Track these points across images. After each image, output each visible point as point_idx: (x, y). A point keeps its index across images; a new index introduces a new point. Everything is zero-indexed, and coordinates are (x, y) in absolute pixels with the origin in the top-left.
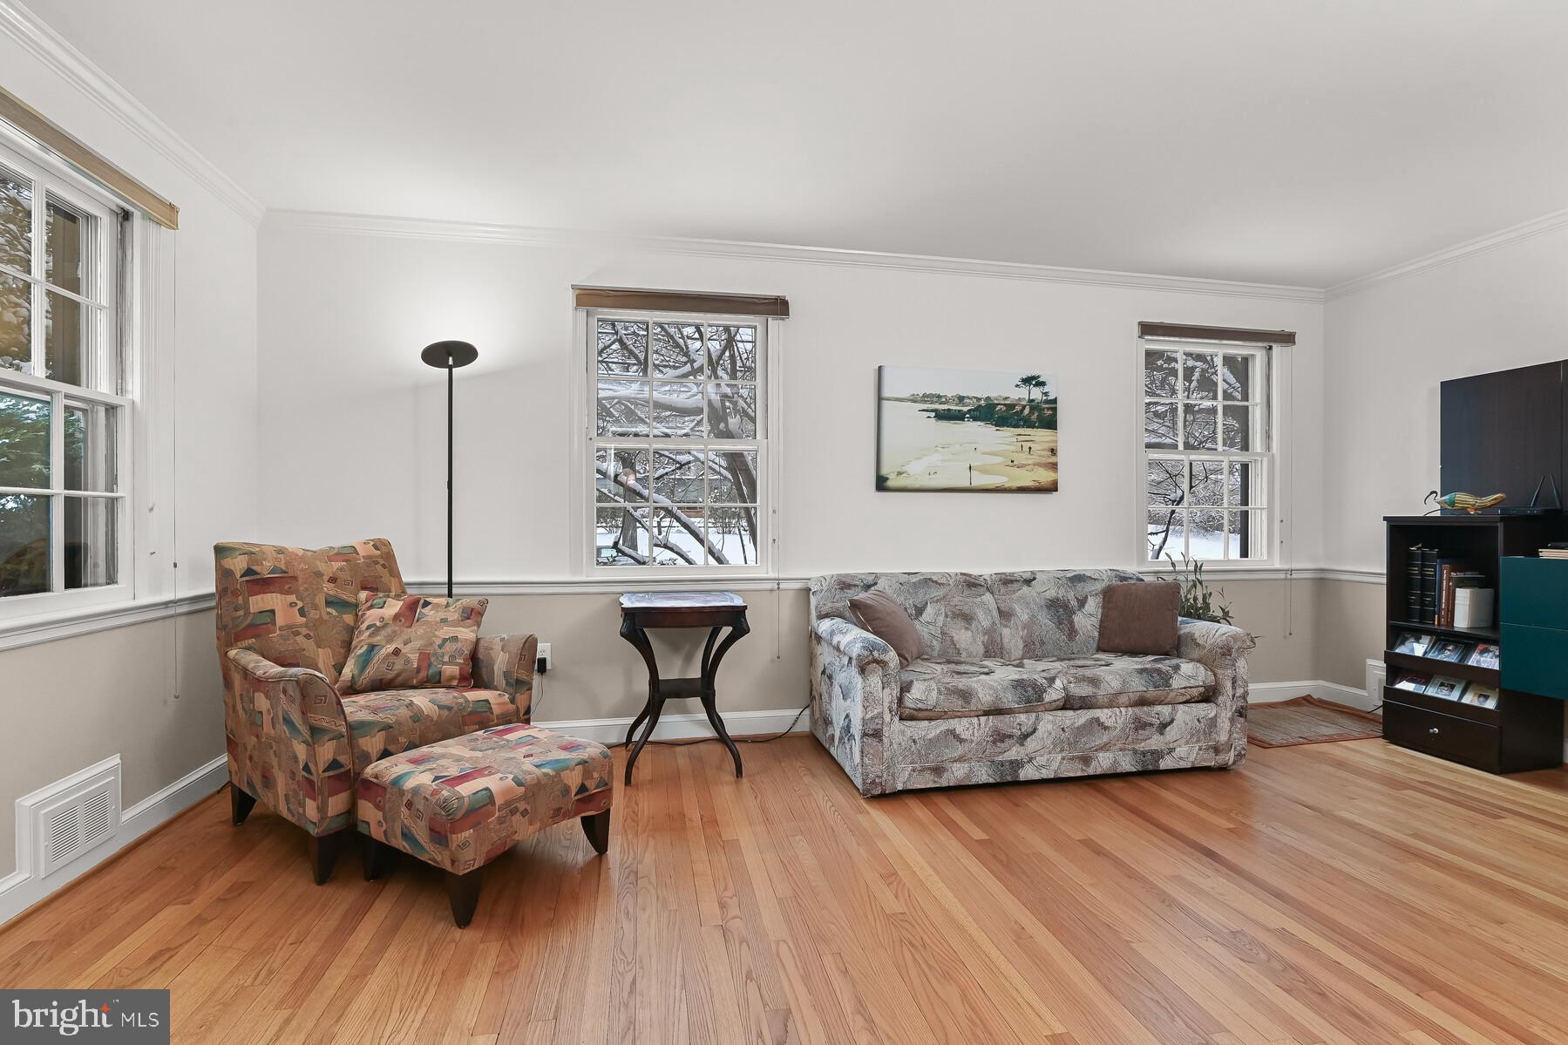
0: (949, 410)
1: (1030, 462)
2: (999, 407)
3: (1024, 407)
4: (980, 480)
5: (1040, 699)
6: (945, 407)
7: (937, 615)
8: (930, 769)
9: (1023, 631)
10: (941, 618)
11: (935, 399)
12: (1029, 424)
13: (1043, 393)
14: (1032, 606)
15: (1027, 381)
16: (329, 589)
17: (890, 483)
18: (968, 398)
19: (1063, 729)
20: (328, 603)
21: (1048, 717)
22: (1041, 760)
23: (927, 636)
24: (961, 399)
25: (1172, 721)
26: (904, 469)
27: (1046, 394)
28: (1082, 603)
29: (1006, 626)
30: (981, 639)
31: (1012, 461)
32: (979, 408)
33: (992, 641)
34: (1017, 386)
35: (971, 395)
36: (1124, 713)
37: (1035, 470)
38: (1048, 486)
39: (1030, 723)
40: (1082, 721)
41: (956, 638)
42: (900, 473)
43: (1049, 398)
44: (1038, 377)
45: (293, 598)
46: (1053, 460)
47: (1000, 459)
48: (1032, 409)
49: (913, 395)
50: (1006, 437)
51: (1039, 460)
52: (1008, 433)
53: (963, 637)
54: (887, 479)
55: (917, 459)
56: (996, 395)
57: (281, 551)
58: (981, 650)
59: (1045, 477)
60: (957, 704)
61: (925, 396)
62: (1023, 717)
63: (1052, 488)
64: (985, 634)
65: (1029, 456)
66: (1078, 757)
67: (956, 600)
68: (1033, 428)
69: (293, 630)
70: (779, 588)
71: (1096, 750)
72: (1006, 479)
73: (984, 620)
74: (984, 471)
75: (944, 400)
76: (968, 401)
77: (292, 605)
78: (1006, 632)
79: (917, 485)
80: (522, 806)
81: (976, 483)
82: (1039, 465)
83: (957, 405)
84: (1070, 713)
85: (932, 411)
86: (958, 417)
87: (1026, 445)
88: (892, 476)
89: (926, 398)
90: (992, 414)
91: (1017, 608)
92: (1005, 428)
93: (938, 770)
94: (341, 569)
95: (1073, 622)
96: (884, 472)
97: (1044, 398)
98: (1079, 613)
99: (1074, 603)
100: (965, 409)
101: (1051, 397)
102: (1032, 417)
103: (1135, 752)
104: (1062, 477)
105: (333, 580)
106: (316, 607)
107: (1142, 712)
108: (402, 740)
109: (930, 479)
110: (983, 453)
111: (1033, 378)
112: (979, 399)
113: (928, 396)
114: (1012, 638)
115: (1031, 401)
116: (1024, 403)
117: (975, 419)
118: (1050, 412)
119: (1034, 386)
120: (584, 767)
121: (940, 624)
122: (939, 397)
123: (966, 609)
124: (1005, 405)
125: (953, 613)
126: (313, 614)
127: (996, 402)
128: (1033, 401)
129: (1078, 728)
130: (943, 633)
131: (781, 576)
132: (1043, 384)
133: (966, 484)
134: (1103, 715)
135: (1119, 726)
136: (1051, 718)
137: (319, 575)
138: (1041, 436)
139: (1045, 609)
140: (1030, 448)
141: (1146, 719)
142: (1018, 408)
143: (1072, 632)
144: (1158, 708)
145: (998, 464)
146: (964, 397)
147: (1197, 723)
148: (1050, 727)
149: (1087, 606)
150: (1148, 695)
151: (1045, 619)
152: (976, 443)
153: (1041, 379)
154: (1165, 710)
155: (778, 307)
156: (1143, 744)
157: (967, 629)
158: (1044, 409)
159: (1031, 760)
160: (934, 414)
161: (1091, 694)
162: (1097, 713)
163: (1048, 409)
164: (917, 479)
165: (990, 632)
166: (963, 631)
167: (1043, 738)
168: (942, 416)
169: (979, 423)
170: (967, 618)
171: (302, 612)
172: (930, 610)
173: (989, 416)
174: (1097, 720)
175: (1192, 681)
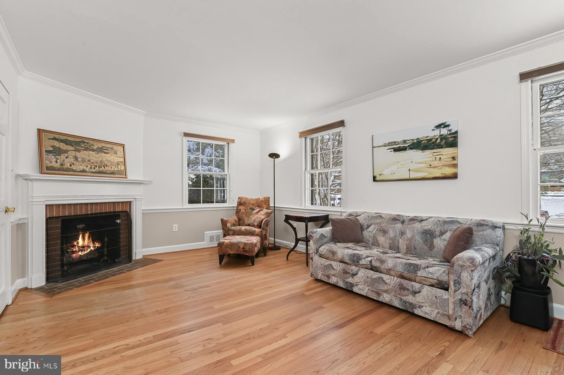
0: (399, 147)
1: (440, 165)
2: (423, 142)
3: (437, 139)
4: (414, 175)
5: (358, 262)
6: (398, 146)
7: (374, 229)
8: (326, 275)
9: (407, 241)
10: (375, 231)
11: (393, 144)
12: (440, 146)
13: (448, 130)
14: (415, 231)
15: (439, 126)
16: (251, 206)
17: (377, 179)
18: (408, 140)
19: (368, 277)
20: (250, 209)
21: (362, 270)
22: (361, 287)
23: (368, 236)
24: (405, 142)
25: (420, 292)
26: (382, 173)
27: (450, 130)
28: (442, 233)
29: (401, 238)
30: (388, 241)
31: (430, 165)
32: (413, 144)
33: (393, 243)
34: (433, 130)
35: (409, 139)
36: (395, 279)
37: (443, 168)
38: (450, 175)
39: (355, 270)
40: (375, 276)
41: (378, 239)
42: (380, 175)
43: (452, 132)
44: (445, 123)
45: (244, 207)
46: (454, 162)
47: (424, 165)
48: (441, 139)
49: (385, 144)
50: (428, 154)
51: (445, 163)
52: (428, 153)
53: (381, 240)
54: (376, 177)
55: (387, 169)
56: (421, 137)
57: (246, 198)
58: (388, 246)
59: (449, 171)
60: (330, 255)
61: (389, 143)
62: (354, 267)
63: (454, 176)
64: (390, 240)
65: (440, 162)
66: (375, 291)
67: (383, 225)
68: (442, 148)
69: (243, 213)
70: (341, 215)
71: (383, 292)
72: (427, 174)
73: (391, 234)
74: (416, 171)
75: (397, 143)
76: (408, 142)
77: (244, 208)
78: (400, 240)
79: (387, 179)
80: (229, 247)
81: (412, 177)
82: (445, 166)
83: (403, 144)
84: (372, 272)
85: (392, 149)
86: (404, 149)
87: (438, 157)
88: (377, 176)
89: (390, 144)
90: (420, 145)
91: (408, 231)
92: (427, 150)
93: (328, 277)
94: (255, 202)
95: (433, 242)
96: (375, 174)
97: (449, 132)
98: (438, 239)
99: (437, 233)
100: (407, 145)
101: (453, 131)
102: (442, 143)
103: (401, 300)
104: (460, 171)
105: (252, 204)
106: (248, 209)
107: (405, 282)
108: (236, 234)
109: (392, 176)
110: (416, 163)
111: (442, 124)
112: (413, 140)
113: (390, 143)
114: (403, 244)
115: (441, 135)
116: (437, 137)
117: (411, 149)
118: (452, 139)
119: (443, 128)
120: (245, 244)
121: (374, 233)
122: (395, 142)
123: (385, 229)
124: (426, 140)
125: (380, 230)
126: (247, 211)
127: (422, 139)
128: (442, 135)
129: (374, 279)
130: (374, 236)
131: (342, 211)
132: (448, 126)
133: (407, 177)
134: (385, 277)
135: (392, 285)
136: (364, 271)
137: (250, 203)
138: (447, 152)
139: (420, 234)
140: (440, 158)
141: (405, 285)
142: (434, 140)
143: (431, 247)
144: (414, 283)
145: (423, 167)
146: (406, 140)
147: (435, 298)
148: (363, 274)
149: (444, 236)
150: (405, 275)
151: (419, 239)
152: (412, 159)
153: (446, 124)
154: (417, 286)
155: (341, 124)
156: (405, 297)
157: (383, 236)
158: (448, 138)
159: (356, 285)
160: (393, 150)
161: (378, 266)
162: (383, 276)
163: (451, 138)
164: (387, 176)
165: (393, 240)
166: (382, 237)
167: (360, 278)
168: (396, 150)
169: (414, 150)
170: (385, 232)
171: (245, 210)
172: (372, 227)
173: (418, 146)
174: (382, 278)
175: (430, 275)
